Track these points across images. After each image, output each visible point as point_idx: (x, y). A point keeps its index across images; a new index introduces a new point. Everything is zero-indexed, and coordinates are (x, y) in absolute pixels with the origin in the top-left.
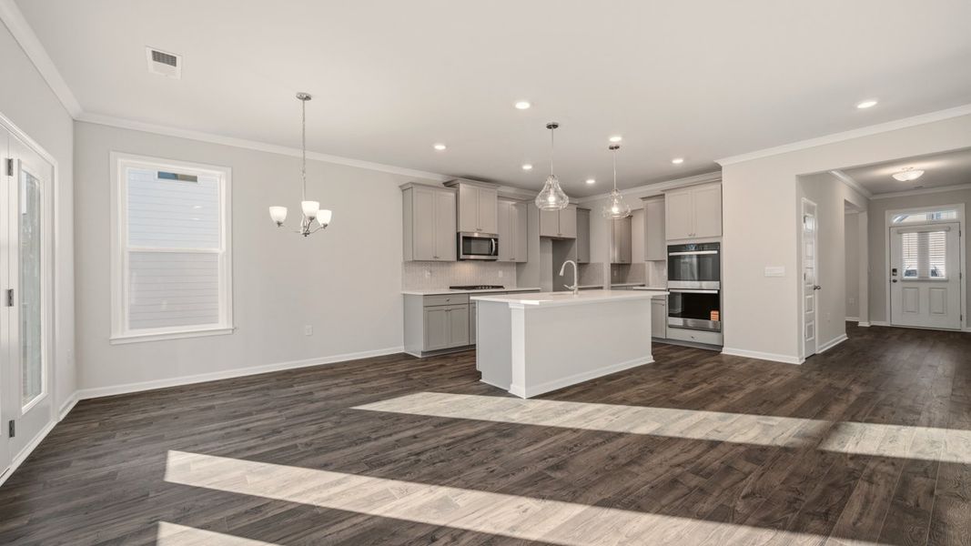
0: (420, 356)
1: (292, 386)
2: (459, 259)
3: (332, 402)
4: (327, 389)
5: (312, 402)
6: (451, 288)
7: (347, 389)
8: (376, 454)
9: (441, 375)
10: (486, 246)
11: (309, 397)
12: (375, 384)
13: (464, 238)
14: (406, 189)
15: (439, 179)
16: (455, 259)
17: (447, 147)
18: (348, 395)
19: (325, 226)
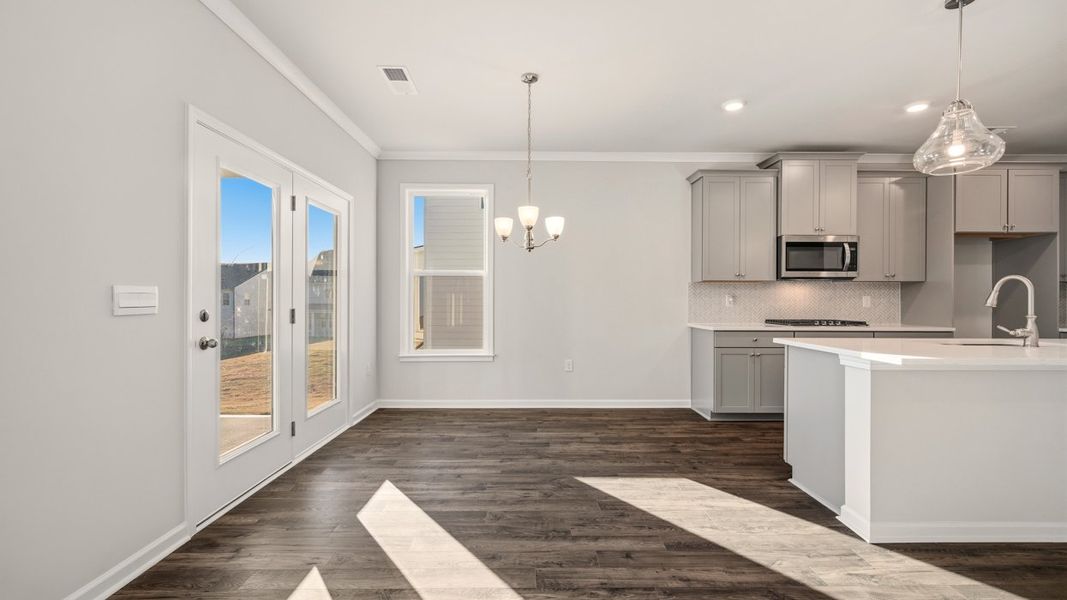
0: (709, 418)
1: (535, 430)
2: (779, 277)
3: (561, 462)
4: (567, 443)
5: (541, 457)
6: (767, 321)
7: (586, 448)
8: (560, 565)
9: (727, 455)
10: (835, 254)
11: (540, 449)
12: (625, 449)
13: (788, 244)
14: (695, 180)
15: (750, 159)
16: (773, 277)
17: (745, 103)
18: (583, 457)
19: (556, 237)
